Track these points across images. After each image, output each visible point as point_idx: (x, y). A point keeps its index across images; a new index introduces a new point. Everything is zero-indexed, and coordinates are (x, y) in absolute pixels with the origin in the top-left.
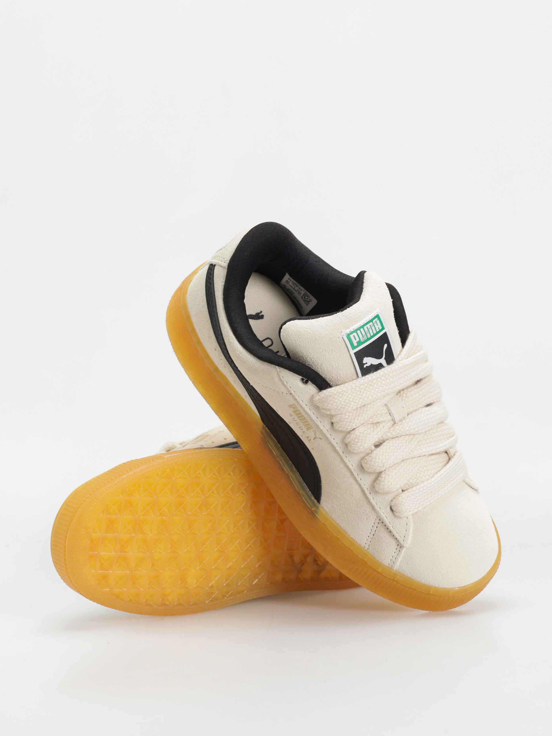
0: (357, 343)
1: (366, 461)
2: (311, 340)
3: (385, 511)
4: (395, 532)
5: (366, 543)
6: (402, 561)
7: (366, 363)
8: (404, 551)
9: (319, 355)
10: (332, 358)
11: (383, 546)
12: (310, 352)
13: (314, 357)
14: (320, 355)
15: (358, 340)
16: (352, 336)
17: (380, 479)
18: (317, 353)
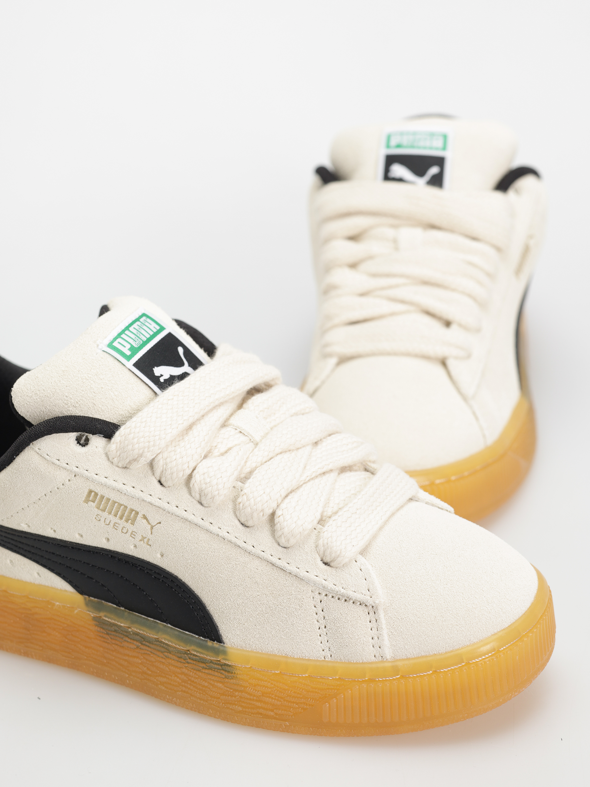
0: (130, 349)
1: (241, 505)
2: (59, 378)
3: (318, 570)
4: (352, 592)
5: (323, 648)
6: (390, 634)
7: (162, 375)
8: (381, 614)
9: (81, 392)
10: (103, 387)
11: (348, 630)
12: (67, 394)
13: (76, 400)
14: (83, 391)
15: (128, 346)
16: (116, 344)
17: (278, 521)
18: (77, 391)
